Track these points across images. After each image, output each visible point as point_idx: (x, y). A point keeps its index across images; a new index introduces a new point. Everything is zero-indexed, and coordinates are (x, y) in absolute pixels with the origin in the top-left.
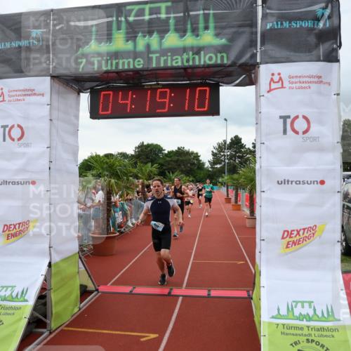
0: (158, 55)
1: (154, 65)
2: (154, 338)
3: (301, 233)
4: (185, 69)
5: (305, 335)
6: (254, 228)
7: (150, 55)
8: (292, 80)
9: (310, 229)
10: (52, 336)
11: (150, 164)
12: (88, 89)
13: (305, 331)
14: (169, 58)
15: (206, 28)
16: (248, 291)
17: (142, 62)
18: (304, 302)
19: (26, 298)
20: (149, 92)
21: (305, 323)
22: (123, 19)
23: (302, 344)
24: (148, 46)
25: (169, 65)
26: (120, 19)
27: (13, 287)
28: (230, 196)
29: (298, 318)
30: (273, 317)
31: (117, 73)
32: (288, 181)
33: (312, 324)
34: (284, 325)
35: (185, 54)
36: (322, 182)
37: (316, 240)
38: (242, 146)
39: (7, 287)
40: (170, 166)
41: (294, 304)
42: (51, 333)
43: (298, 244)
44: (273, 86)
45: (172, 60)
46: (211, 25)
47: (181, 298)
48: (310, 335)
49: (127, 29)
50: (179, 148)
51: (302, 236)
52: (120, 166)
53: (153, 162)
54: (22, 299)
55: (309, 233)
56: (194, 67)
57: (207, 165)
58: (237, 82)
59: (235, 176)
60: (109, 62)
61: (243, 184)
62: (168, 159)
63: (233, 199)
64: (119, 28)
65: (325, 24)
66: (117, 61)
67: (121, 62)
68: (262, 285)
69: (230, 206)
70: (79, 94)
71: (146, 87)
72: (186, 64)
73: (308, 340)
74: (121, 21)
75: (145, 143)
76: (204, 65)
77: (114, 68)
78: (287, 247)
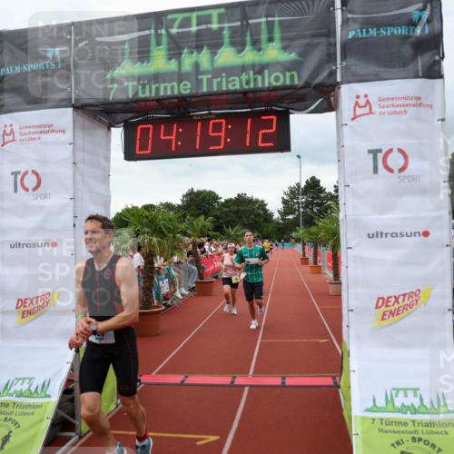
0: (209, 76)
1: (205, 89)
2: (214, 442)
3: (400, 300)
4: (245, 93)
5: (410, 433)
6: (339, 296)
7: (200, 77)
8: (383, 103)
9: (411, 294)
10: (82, 441)
11: (202, 218)
12: (120, 123)
13: (410, 428)
14: (224, 80)
15: (271, 40)
16: (334, 378)
17: (189, 86)
18: (408, 389)
19: (48, 393)
20: (199, 124)
21: (409, 416)
22: (164, 32)
23: (406, 444)
24: (197, 65)
25: (224, 88)
26: (159, 31)
27: (30, 379)
28: (307, 256)
29: (399, 411)
30: (367, 410)
31: (158, 100)
32: (382, 233)
33: (418, 417)
34: (382, 420)
35: (244, 74)
36: (426, 234)
37: (420, 308)
38: (321, 190)
39: (24, 379)
40: (229, 219)
41: (394, 392)
42: (80, 438)
43: (398, 314)
44: (359, 111)
45: (228, 82)
46: (277, 35)
47: (247, 389)
48: (416, 432)
49: (169, 44)
50: (239, 195)
51: (402, 304)
52: (164, 220)
53: (206, 214)
54: (42, 394)
55: (411, 300)
56: (255, 91)
57: (276, 216)
58: (312, 107)
59: (313, 229)
60: (147, 87)
61: (323, 239)
62: (225, 209)
63: (311, 259)
64: (159, 44)
65: (423, 30)
66: (157, 85)
67: (162, 86)
68: (351, 369)
69: (307, 268)
70: (109, 129)
71: (195, 118)
72: (245, 87)
73: (414, 439)
74: (161, 34)
75: (195, 190)
76: (269, 87)
77: (153, 95)
78: (383, 319)
